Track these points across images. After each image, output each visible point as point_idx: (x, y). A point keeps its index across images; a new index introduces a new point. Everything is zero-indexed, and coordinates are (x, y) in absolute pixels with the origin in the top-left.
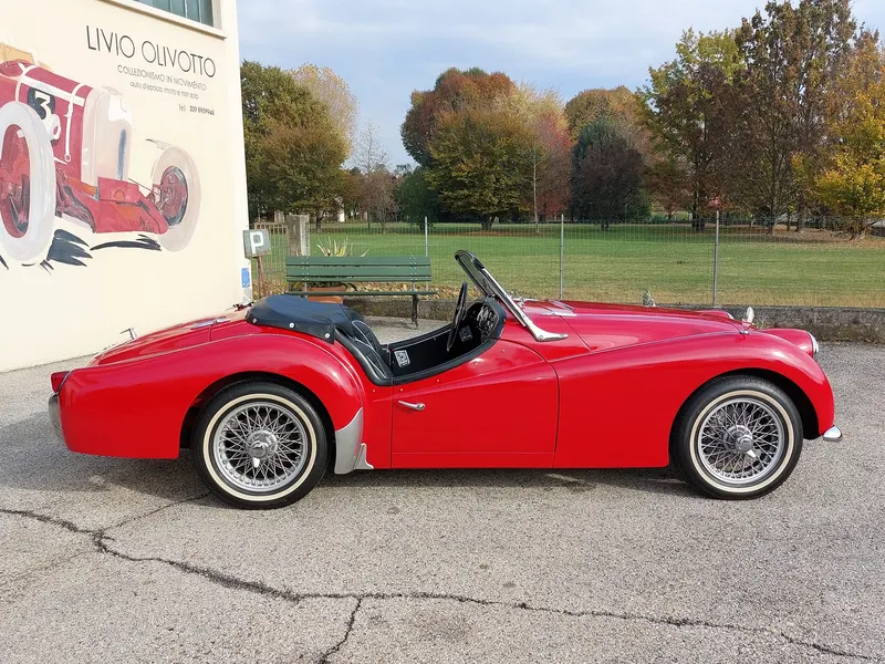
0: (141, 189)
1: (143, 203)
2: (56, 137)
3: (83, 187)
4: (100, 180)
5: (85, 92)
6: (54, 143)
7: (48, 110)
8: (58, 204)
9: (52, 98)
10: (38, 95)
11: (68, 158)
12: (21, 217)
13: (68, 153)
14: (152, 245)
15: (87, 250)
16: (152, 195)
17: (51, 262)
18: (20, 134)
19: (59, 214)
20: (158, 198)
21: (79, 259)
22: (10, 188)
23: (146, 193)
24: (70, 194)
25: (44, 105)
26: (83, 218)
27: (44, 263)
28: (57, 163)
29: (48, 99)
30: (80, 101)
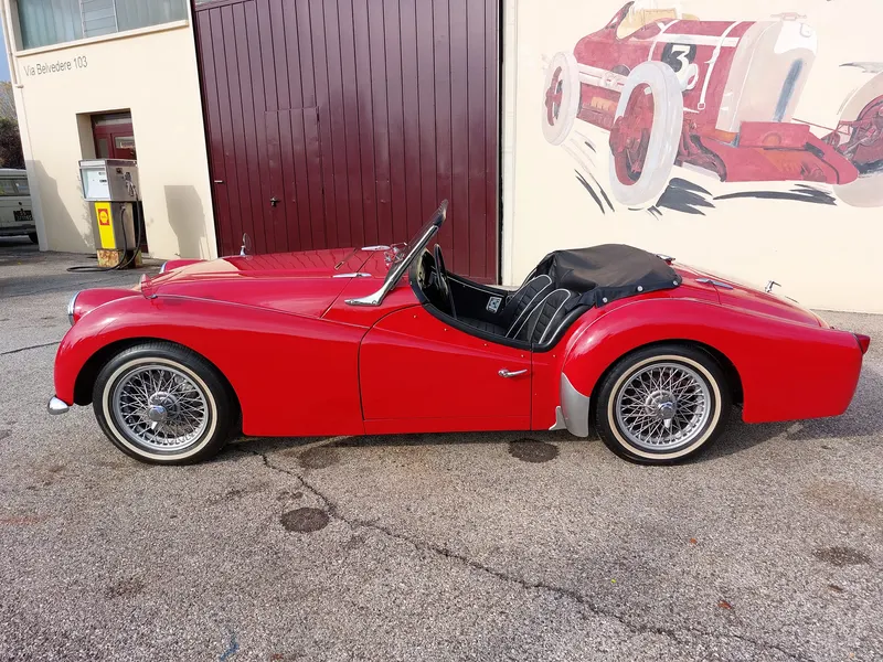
0: (813, 130)
1: (812, 146)
2: (691, 87)
3: (717, 135)
4: (744, 125)
5: (740, 30)
6: (686, 94)
7: (685, 61)
8: (679, 154)
9: (694, 48)
10: (675, 48)
11: (702, 106)
12: (635, 168)
13: (702, 101)
14: (820, 197)
15: (709, 199)
16: (835, 136)
17: (661, 208)
18: (647, 91)
19: (678, 162)
20: (845, 139)
21: (697, 207)
22: (628, 141)
23: (820, 133)
24: (698, 144)
25: (680, 58)
26: (710, 166)
27: (652, 209)
28: (686, 114)
29: (687, 50)
30: (731, 42)
